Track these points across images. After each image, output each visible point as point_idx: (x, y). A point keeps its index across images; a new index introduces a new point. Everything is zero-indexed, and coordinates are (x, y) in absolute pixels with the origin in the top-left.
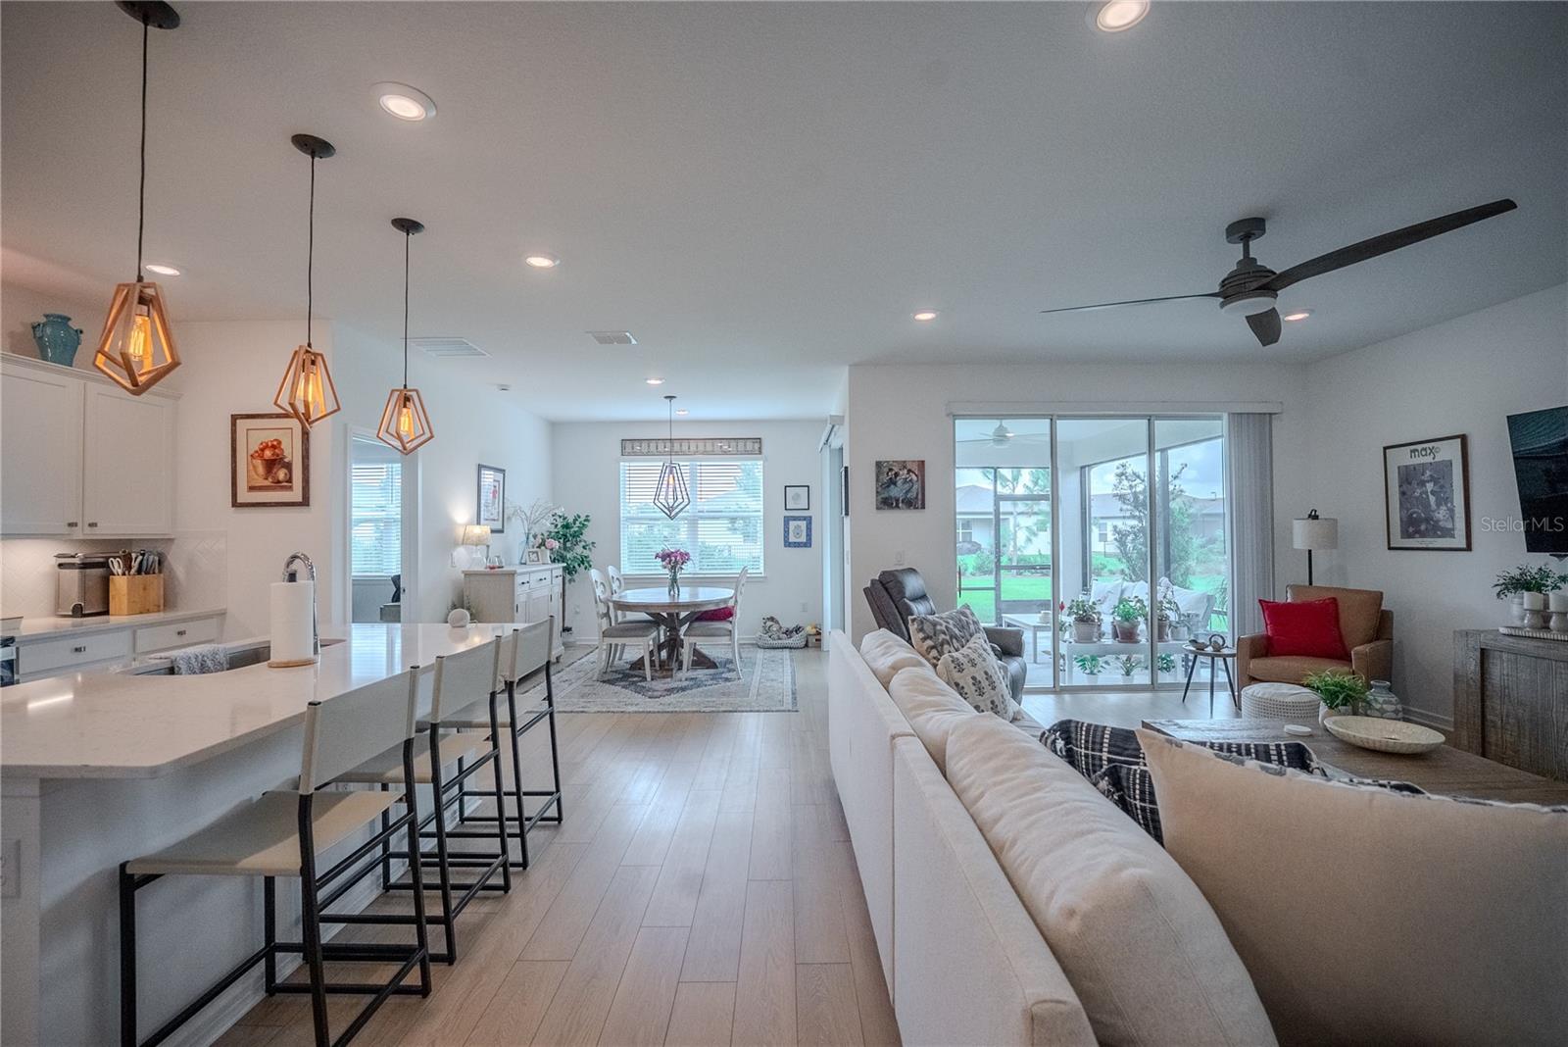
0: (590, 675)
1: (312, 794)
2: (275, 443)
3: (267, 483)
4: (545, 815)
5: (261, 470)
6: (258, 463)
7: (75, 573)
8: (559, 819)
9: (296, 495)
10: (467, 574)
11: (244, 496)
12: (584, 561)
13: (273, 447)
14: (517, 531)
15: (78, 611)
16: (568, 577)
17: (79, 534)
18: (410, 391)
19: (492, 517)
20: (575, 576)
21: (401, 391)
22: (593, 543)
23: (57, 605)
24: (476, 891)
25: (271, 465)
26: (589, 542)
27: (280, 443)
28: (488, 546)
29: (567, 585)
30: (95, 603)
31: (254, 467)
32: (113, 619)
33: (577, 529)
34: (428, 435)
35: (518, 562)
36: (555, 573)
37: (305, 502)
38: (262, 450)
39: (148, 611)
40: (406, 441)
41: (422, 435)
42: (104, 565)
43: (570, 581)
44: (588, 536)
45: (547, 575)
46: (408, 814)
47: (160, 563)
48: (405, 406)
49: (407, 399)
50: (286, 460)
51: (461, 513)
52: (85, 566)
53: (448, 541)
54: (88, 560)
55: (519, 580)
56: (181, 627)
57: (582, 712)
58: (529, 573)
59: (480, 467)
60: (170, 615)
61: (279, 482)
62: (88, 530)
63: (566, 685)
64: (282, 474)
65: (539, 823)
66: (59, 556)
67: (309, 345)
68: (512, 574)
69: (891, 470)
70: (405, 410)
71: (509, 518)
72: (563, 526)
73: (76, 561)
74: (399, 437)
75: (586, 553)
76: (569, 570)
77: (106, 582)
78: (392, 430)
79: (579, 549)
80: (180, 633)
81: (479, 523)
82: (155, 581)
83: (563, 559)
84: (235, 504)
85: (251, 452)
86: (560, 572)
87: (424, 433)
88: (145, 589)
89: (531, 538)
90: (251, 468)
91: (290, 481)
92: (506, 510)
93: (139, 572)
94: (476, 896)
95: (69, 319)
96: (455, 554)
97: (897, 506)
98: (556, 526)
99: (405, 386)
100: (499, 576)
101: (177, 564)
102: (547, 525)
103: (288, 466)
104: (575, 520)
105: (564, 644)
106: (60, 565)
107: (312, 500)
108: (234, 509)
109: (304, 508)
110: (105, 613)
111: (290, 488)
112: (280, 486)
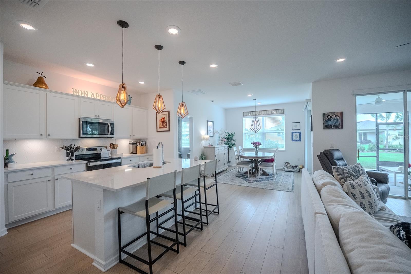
0: (234, 174)
1: (148, 200)
3: (162, 126)
4: (214, 211)
5: (161, 124)
6: (161, 122)
7: (132, 145)
8: (218, 213)
9: (167, 129)
10: (204, 147)
12: (234, 144)
13: (163, 119)
14: (217, 137)
15: (132, 153)
16: (230, 148)
17: (132, 137)
18: (184, 103)
19: (211, 133)
20: (231, 148)
21: (181, 103)
22: (236, 140)
23: (129, 152)
24: (194, 228)
26: (235, 139)
27: (164, 118)
28: (209, 141)
29: (229, 150)
30: (134, 152)
31: (160, 123)
32: (138, 155)
33: (232, 136)
34: (187, 113)
35: (217, 144)
36: (225, 147)
37: (169, 131)
38: (162, 119)
39: (143, 153)
40: (182, 115)
41: (186, 114)
42: (136, 144)
43: (230, 149)
44: (235, 138)
45: (223, 148)
46: (174, 207)
47: (145, 143)
48: (182, 107)
49: (183, 105)
50: (166, 121)
51: (203, 132)
52: (133, 144)
53: (200, 139)
54: (134, 143)
55: (216, 149)
57: (230, 184)
58: (219, 147)
59: (208, 121)
60: (147, 154)
61: (165, 126)
62: (133, 137)
63: (227, 176)
64: (165, 124)
65: (212, 213)
66: (130, 142)
67: (159, 94)
68: (214, 147)
69: (329, 116)
70: (182, 108)
71: (215, 134)
72: (228, 135)
73: (132, 143)
74: (181, 114)
75: (234, 142)
76: (230, 147)
77: (136, 147)
78: (179, 113)
79: (232, 141)
80: (148, 158)
81: (207, 135)
82: (144, 147)
83: (228, 144)
84: (157, 131)
86: (227, 147)
87: (186, 113)
88: (142, 149)
89: (220, 138)
91: (166, 126)
92: (214, 132)
93: (141, 145)
94: (194, 229)
95: (130, 95)
96: (202, 142)
97: (331, 128)
98: (227, 135)
99: (182, 102)
100: (211, 148)
101: (148, 144)
102: (224, 135)
103: (166, 123)
104: (231, 134)
105: (228, 166)
106: (130, 144)
107: (170, 130)
108: (157, 132)
109: (169, 132)
110: (136, 153)
111: (166, 127)
112: (165, 127)
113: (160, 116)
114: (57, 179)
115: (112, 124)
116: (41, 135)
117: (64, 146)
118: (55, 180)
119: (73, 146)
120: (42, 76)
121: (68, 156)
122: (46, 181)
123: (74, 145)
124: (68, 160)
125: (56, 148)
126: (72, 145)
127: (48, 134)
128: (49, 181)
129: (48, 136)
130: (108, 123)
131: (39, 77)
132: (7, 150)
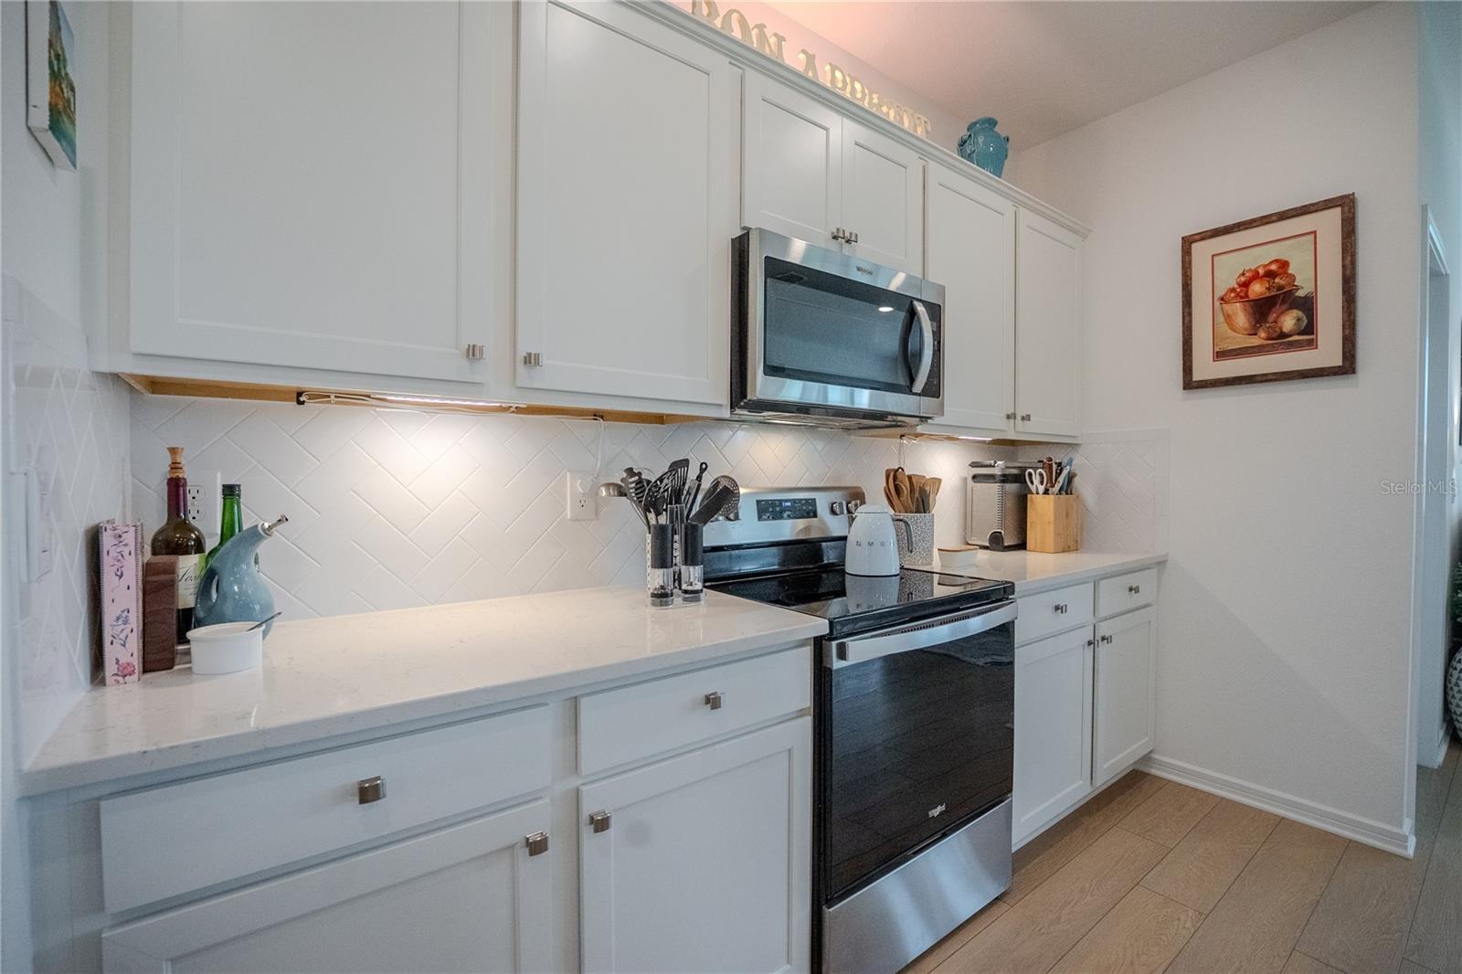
2: (1273, 267)
3: (1255, 341)
5: (1241, 317)
6: (1238, 307)
7: (994, 488)
11: (1205, 368)
13: (1270, 275)
15: (995, 543)
17: (1014, 428)
25: (1262, 310)
27: (1284, 265)
30: (1009, 535)
31: (1228, 318)
32: (1033, 558)
37: (1348, 366)
38: (1246, 285)
39: (1063, 549)
42: (1022, 478)
50: (1301, 293)
54: (1007, 471)
56: (1133, 580)
61: (1283, 335)
62: (1020, 425)
64: (1290, 320)
66: (974, 465)
73: (996, 471)
77: (1022, 502)
80: (1135, 590)
84: (1189, 384)
85: (1220, 292)
90: (1221, 318)
91: (1309, 330)
93: (1062, 490)
103: (1306, 303)
106: (974, 477)
107: (1364, 364)
108: (1185, 391)
110: (1023, 547)
111: (1311, 344)
113: (1233, 261)
114: (601, 824)
115: (935, 311)
116: (473, 353)
117: (630, 471)
118: (587, 831)
119: (693, 473)
121: (662, 560)
122: (512, 847)
123: (702, 471)
124: (661, 596)
125: (573, 487)
126: (685, 463)
127: (522, 353)
128: (537, 847)
129: (521, 369)
130: (917, 300)
132: (230, 492)
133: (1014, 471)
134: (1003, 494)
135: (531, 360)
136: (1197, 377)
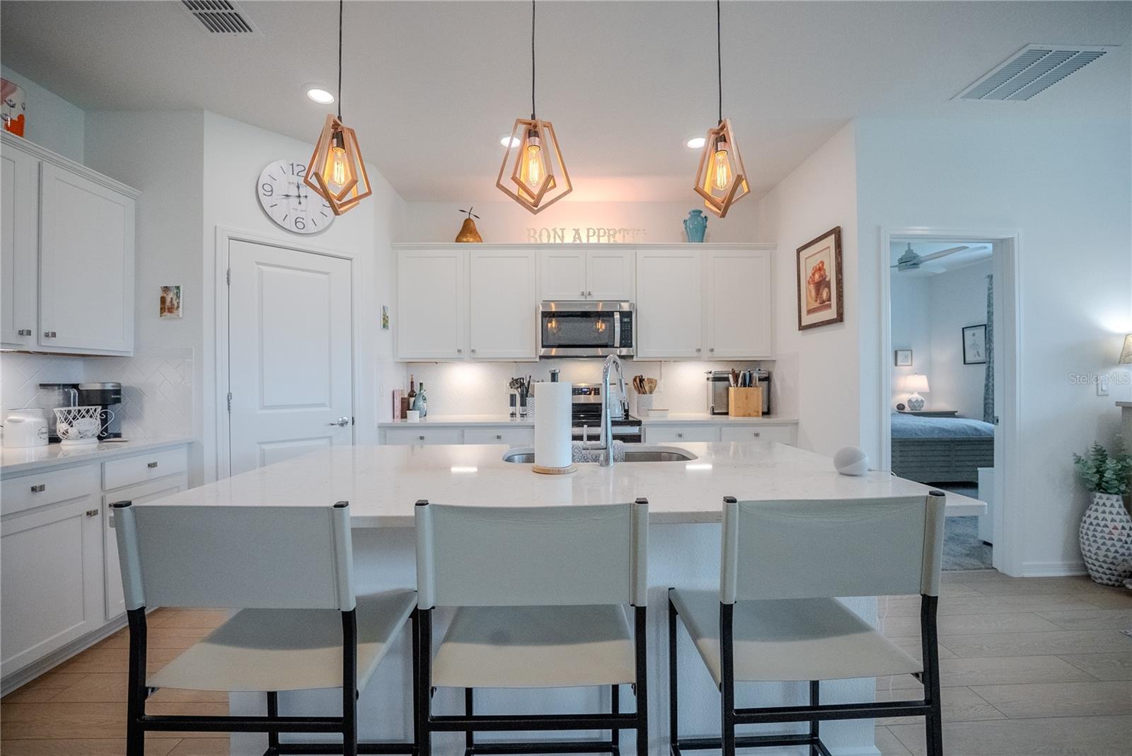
2: (820, 266)
3: (817, 305)
5: (813, 293)
6: (812, 287)
7: (712, 383)
9: (833, 313)
11: (805, 319)
13: (819, 270)
15: (714, 411)
17: (706, 355)
25: (819, 287)
27: (822, 264)
30: (720, 408)
31: (810, 293)
32: (731, 418)
37: (840, 318)
38: (813, 275)
39: (749, 415)
42: (726, 379)
50: (827, 279)
52: (716, 379)
54: (716, 376)
56: (757, 430)
60: (769, 420)
61: (824, 302)
62: (710, 354)
64: (825, 294)
66: (706, 372)
73: (712, 376)
77: (727, 392)
80: (756, 435)
82: (755, 393)
84: (801, 328)
85: (808, 277)
88: (747, 398)
90: (808, 293)
91: (829, 300)
93: (744, 385)
101: (777, 380)
103: (828, 285)
106: (707, 379)
107: (846, 316)
108: (800, 332)
109: (839, 323)
110: (727, 414)
111: (829, 306)
112: (824, 305)
113: (811, 260)
115: (626, 315)
116: (459, 351)
120: (472, 217)
121: (513, 404)
124: (513, 415)
127: (470, 350)
129: (472, 354)
130: (613, 312)
131: (466, 220)
132: (421, 384)
133: (726, 376)
134: (715, 388)
135: (473, 351)
136: (803, 324)
